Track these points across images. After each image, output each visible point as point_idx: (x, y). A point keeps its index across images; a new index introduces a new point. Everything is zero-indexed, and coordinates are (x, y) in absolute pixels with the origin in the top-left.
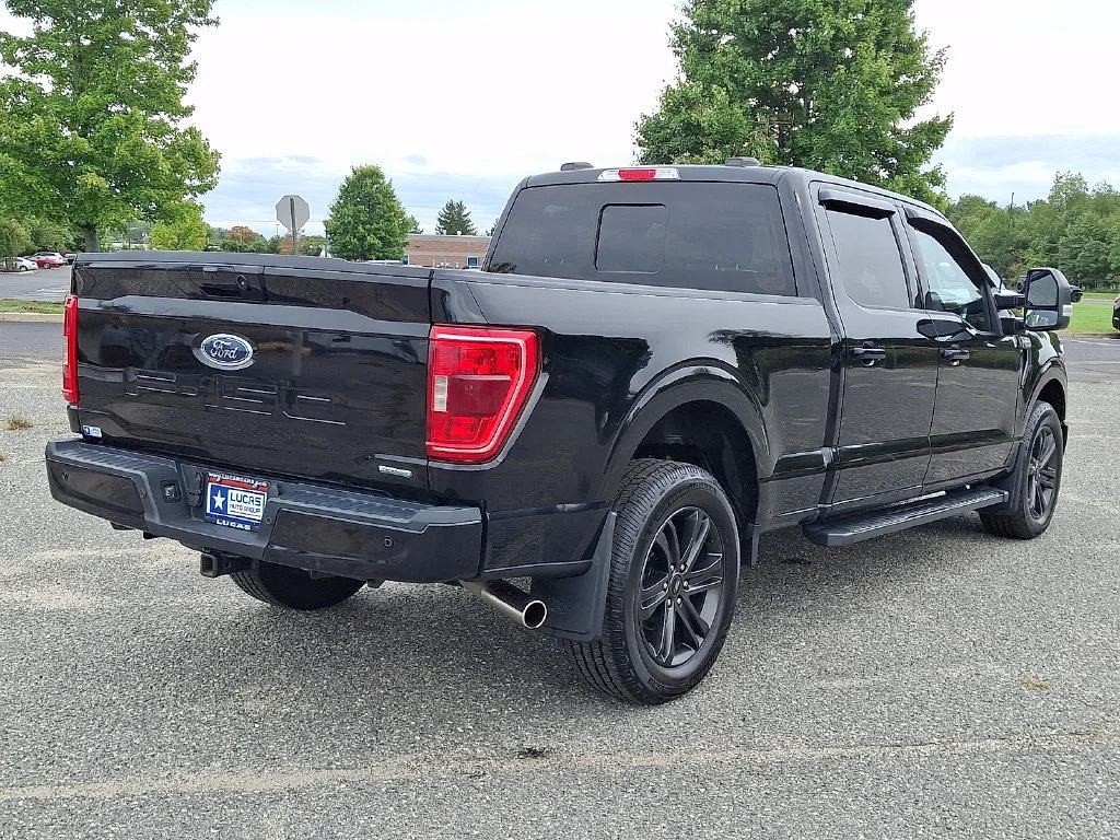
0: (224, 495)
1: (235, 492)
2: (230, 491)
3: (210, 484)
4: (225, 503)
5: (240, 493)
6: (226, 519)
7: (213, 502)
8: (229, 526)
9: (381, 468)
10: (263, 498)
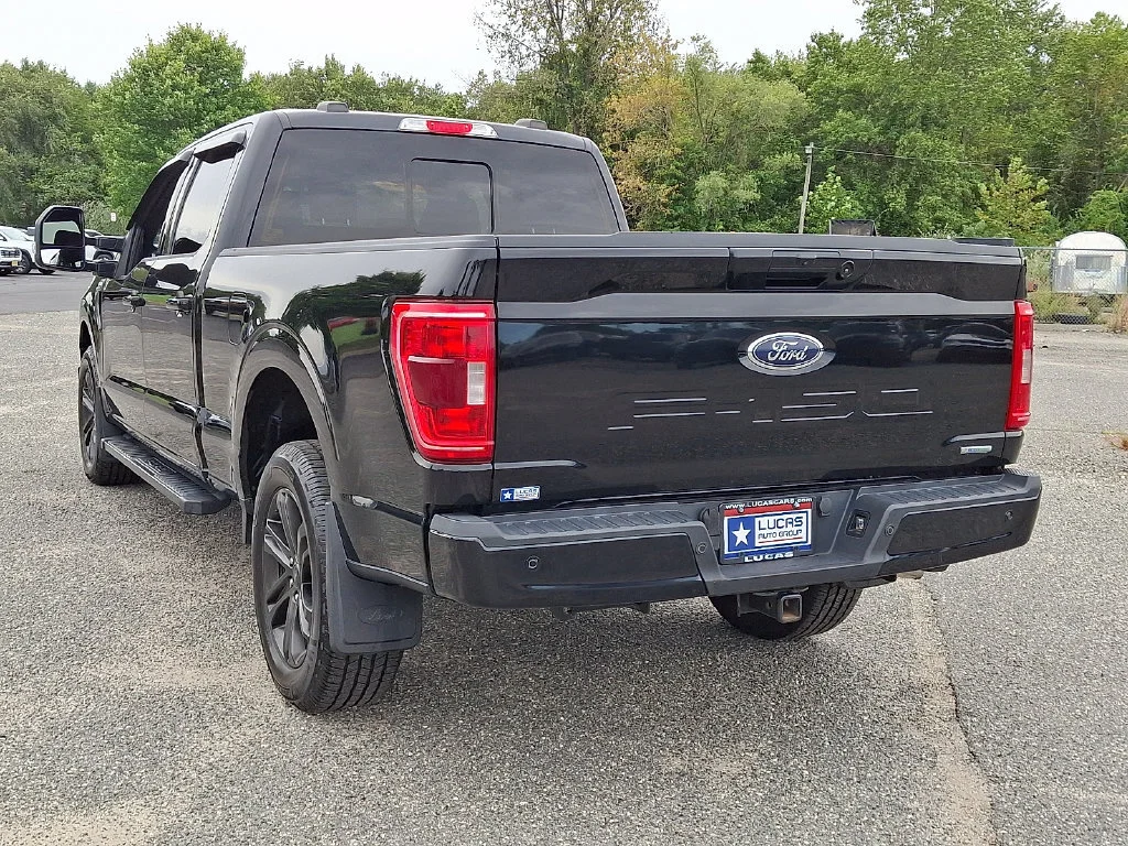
0: (749, 524)
1: (764, 521)
2: (757, 520)
3: (726, 519)
4: (751, 537)
5: (771, 519)
6: (758, 553)
7: (732, 538)
8: (764, 560)
9: (964, 450)
10: (806, 517)
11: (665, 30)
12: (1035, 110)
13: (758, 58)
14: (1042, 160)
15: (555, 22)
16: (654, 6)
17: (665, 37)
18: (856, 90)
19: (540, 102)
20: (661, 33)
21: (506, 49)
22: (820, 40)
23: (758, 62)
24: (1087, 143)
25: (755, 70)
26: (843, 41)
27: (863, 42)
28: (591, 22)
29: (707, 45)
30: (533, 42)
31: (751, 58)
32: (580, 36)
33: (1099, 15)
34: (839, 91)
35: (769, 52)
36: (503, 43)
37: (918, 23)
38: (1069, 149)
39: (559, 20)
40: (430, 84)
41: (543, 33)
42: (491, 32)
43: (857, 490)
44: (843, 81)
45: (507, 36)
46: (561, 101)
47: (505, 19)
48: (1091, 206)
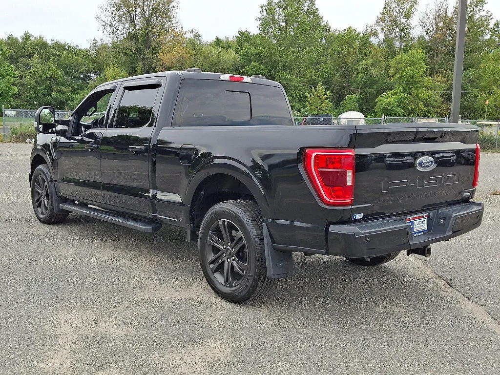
1: (416, 222)
5: (418, 221)
10: (426, 220)
11: (180, 27)
12: (322, 64)
13: (218, 40)
14: (327, 83)
15: (133, 21)
16: (175, 16)
17: (181, 30)
18: (258, 54)
19: (127, 54)
20: (179, 28)
21: (111, 31)
22: (242, 34)
23: (218, 42)
24: (344, 77)
25: (217, 45)
26: (251, 34)
27: (260, 35)
28: (148, 21)
29: (197, 34)
30: (123, 29)
31: (215, 40)
32: (144, 27)
33: (350, 28)
34: (252, 55)
35: (222, 37)
36: (109, 29)
37: (281, 28)
38: (335, 79)
39: (134, 20)
40: (74, 45)
41: (127, 25)
42: (104, 24)
43: (438, 210)
44: (253, 50)
45: (111, 26)
46: (137, 54)
47: (110, 19)
48: (346, 101)
